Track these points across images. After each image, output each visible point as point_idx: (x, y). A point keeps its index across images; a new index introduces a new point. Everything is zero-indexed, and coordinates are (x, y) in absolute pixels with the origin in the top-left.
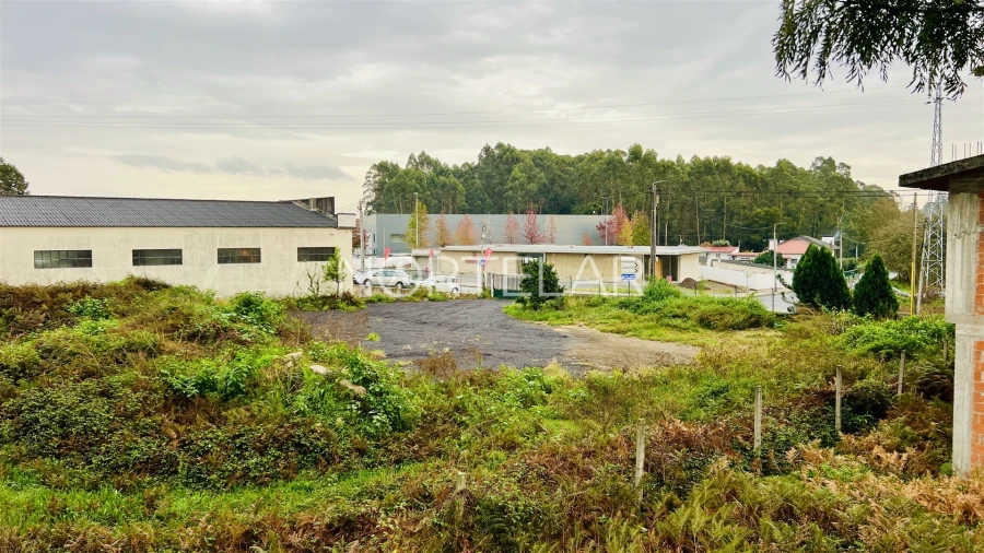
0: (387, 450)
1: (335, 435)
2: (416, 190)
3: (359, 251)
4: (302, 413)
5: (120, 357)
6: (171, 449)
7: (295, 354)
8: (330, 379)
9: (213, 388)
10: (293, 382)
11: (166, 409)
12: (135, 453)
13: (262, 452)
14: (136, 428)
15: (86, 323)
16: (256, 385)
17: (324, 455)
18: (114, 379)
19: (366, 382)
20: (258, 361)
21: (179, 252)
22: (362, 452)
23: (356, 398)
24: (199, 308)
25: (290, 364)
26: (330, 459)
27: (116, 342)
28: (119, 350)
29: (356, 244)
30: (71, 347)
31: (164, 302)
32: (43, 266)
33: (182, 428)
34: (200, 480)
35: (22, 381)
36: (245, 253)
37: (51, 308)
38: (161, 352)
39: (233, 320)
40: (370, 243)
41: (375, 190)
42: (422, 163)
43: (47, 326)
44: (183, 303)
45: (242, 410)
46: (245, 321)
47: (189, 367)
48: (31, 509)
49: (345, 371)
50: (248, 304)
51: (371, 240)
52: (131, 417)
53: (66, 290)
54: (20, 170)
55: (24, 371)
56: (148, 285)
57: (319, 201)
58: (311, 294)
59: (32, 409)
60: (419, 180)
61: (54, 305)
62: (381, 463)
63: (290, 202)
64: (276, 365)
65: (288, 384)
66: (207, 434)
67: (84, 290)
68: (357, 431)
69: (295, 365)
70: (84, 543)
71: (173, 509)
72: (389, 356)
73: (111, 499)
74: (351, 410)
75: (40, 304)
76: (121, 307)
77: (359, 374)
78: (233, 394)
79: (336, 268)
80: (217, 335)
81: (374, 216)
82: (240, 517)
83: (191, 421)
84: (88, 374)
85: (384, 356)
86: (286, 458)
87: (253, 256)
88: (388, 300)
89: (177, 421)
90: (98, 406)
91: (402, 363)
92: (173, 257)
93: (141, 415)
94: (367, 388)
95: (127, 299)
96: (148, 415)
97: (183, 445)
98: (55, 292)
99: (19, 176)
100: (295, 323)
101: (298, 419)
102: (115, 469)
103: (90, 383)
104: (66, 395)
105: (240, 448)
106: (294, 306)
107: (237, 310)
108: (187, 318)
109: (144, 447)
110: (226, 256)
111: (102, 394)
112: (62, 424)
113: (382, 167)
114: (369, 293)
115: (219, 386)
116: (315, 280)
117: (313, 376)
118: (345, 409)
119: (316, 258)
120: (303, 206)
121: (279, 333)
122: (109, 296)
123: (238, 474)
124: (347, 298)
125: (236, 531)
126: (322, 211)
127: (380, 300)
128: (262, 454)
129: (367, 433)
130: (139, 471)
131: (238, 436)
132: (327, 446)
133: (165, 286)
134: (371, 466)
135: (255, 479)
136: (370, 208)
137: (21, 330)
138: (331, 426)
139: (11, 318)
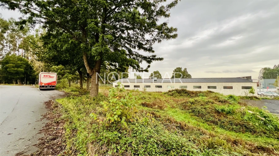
0: (273, 135)
1: (256, 127)
2: (277, 73)
4: (247, 120)
5: (207, 103)
6: (217, 120)
7: (243, 108)
8: (253, 114)
9: (224, 111)
10: (243, 113)
11: (215, 113)
12: (210, 119)
13: (237, 125)
14: (210, 115)
15: (201, 97)
16: (234, 112)
17: (253, 131)
18: (206, 106)
19: (265, 117)
20: (234, 108)
21: (216, 87)
22: (265, 133)
23: (262, 120)
24: (221, 97)
25: (242, 110)
26: (255, 132)
27: (206, 101)
28: (207, 102)
29: (258, 86)
30: (199, 100)
31: (214, 95)
32: (194, 88)
33: (219, 117)
34: (222, 127)
35: (192, 104)
36: (229, 87)
38: (214, 103)
39: (228, 99)
40: (262, 85)
41: (263, 74)
43: (195, 97)
44: (217, 95)
45: (231, 116)
46: (231, 100)
47: (220, 107)
48: (194, 123)
49: (258, 113)
50: (231, 97)
52: (209, 113)
53: (198, 92)
55: (192, 103)
56: (211, 92)
57: (247, 77)
58: (245, 96)
59: (194, 109)
60: (278, 71)
61: (196, 94)
62: (272, 137)
63: (239, 78)
64: (239, 109)
65: (242, 113)
66: (223, 119)
67: (200, 92)
68: (263, 128)
69: (243, 110)
70: (203, 131)
71: (218, 131)
72: (271, 112)
73: (206, 125)
74: (261, 123)
75: (194, 94)
76: (206, 95)
77: (263, 115)
78: (229, 113)
79: (252, 91)
80: (225, 102)
81: (263, 80)
82: (232, 137)
83: (221, 116)
84: (202, 105)
85: (269, 112)
86: (243, 128)
87: (231, 88)
88: (269, 99)
89: (217, 115)
90: (203, 110)
91: (276, 114)
92: (215, 87)
93: (211, 113)
94: (265, 119)
96: (212, 113)
97: (219, 120)
98: (196, 92)
99: (191, 75)
100: (241, 101)
101: (245, 121)
102: (207, 121)
103: (202, 106)
104: (199, 107)
105: (231, 123)
106: (242, 98)
107: (229, 97)
108: (219, 98)
109: (211, 119)
110: (225, 88)
111: (204, 108)
112: (198, 112)
113: (265, 69)
114: (263, 97)
115: (226, 111)
116: (247, 93)
117: (248, 113)
118: (259, 122)
119: (247, 89)
120: (243, 78)
121: (239, 103)
122: (204, 93)
123: (231, 128)
124: (256, 98)
125: (232, 140)
126: (248, 79)
127: (266, 99)
128: (236, 126)
129: (266, 129)
130: (211, 122)
131: (231, 121)
132: (254, 129)
133: (214, 92)
134: (268, 137)
135: (235, 130)
136: (261, 78)
137: (192, 97)
138: (255, 125)
139: (190, 95)
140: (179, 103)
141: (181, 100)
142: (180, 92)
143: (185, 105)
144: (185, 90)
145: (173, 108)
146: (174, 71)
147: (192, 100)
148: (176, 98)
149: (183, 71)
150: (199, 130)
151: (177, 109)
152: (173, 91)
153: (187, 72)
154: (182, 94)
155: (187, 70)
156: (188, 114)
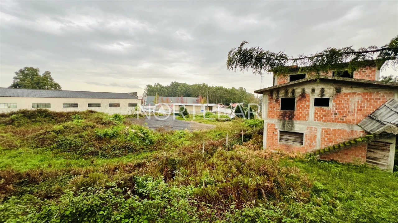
0: (149, 148)
1: (137, 145)
2: (156, 91)
3: (143, 104)
4: (129, 141)
5: (85, 128)
6: (97, 149)
7: (127, 127)
8: (136, 133)
9: (108, 135)
10: (127, 134)
11: (96, 140)
12: (88, 151)
13: (119, 149)
14: (88, 145)
15: (76, 120)
16: (118, 134)
17: (134, 150)
18: (83, 133)
19: (144, 134)
20: (119, 129)
21: (100, 104)
22: (143, 149)
23: (142, 137)
24: (104, 117)
25: (126, 130)
26: (135, 151)
27: (84, 125)
28: (84, 127)
29: (142, 103)
30: (72, 126)
31: (96, 116)
32: (65, 107)
33: (100, 145)
34: (104, 156)
35: (59, 134)
36: (116, 105)
37: (67, 117)
38: (95, 127)
39: (113, 120)
40: (146, 103)
41: (147, 91)
42: (158, 86)
43: (66, 121)
44: (100, 116)
45: (115, 140)
46: (116, 120)
47: (101, 131)
48: (61, 164)
49: (139, 131)
50: (116, 116)
51: (146, 102)
52: (87, 142)
53: (71, 113)
54: (59, 84)
55: (59, 132)
56: (92, 112)
57: (134, 93)
58: (132, 114)
59: (62, 141)
60: (157, 89)
61: (68, 116)
62: (147, 151)
63: (127, 93)
64: (123, 130)
65: (126, 134)
66: (106, 146)
67: (75, 113)
68: (142, 144)
69: (127, 130)
70: (75, 172)
71: (97, 163)
72: (150, 128)
73: (82, 161)
74: (140, 140)
75: (64, 116)
76: (85, 117)
77: (142, 132)
78: (112, 137)
80: (109, 123)
81: (146, 97)
82: (114, 164)
83: (102, 143)
84: (76, 132)
85: (148, 128)
86: (125, 151)
87: (118, 105)
89: (99, 143)
90: (79, 140)
91: (152, 129)
92: (98, 105)
93: (90, 142)
94: (144, 135)
95: (87, 115)
96: (92, 142)
97: (100, 148)
98: (68, 113)
99: (59, 86)
100: (128, 120)
101: (128, 142)
102: (83, 154)
103: (77, 135)
104: (71, 137)
105: (114, 149)
106: (128, 117)
107: (114, 117)
108: (101, 119)
109: (90, 149)
110: (111, 105)
111: (80, 137)
112: (70, 144)
113: (149, 86)
115: (109, 135)
116: (133, 111)
117: (132, 132)
118: (139, 140)
119: (133, 106)
120: (130, 94)
121: (124, 123)
122: (82, 114)
123: (114, 155)
125: (113, 167)
126: (134, 95)
128: (119, 150)
129: (144, 145)
130: (89, 155)
131: (114, 146)
132: (135, 148)
133: (96, 112)
134: (145, 152)
135: (118, 155)
136: (146, 95)
137: (59, 122)
138: (136, 143)
139: (57, 119)
140: (29, 136)
141: (34, 130)
142: (33, 115)
143: (43, 138)
144: (46, 111)
145: (11, 149)
146: (16, 73)
147: (57, 127)
148: (22, 128)
149: (42, 76)
150: (68, 172)
151: (21, 150)
152: (12, 113)
153: (51, 79)
154: (38, 118)
155: (52, 76)
156: (49, 153)
